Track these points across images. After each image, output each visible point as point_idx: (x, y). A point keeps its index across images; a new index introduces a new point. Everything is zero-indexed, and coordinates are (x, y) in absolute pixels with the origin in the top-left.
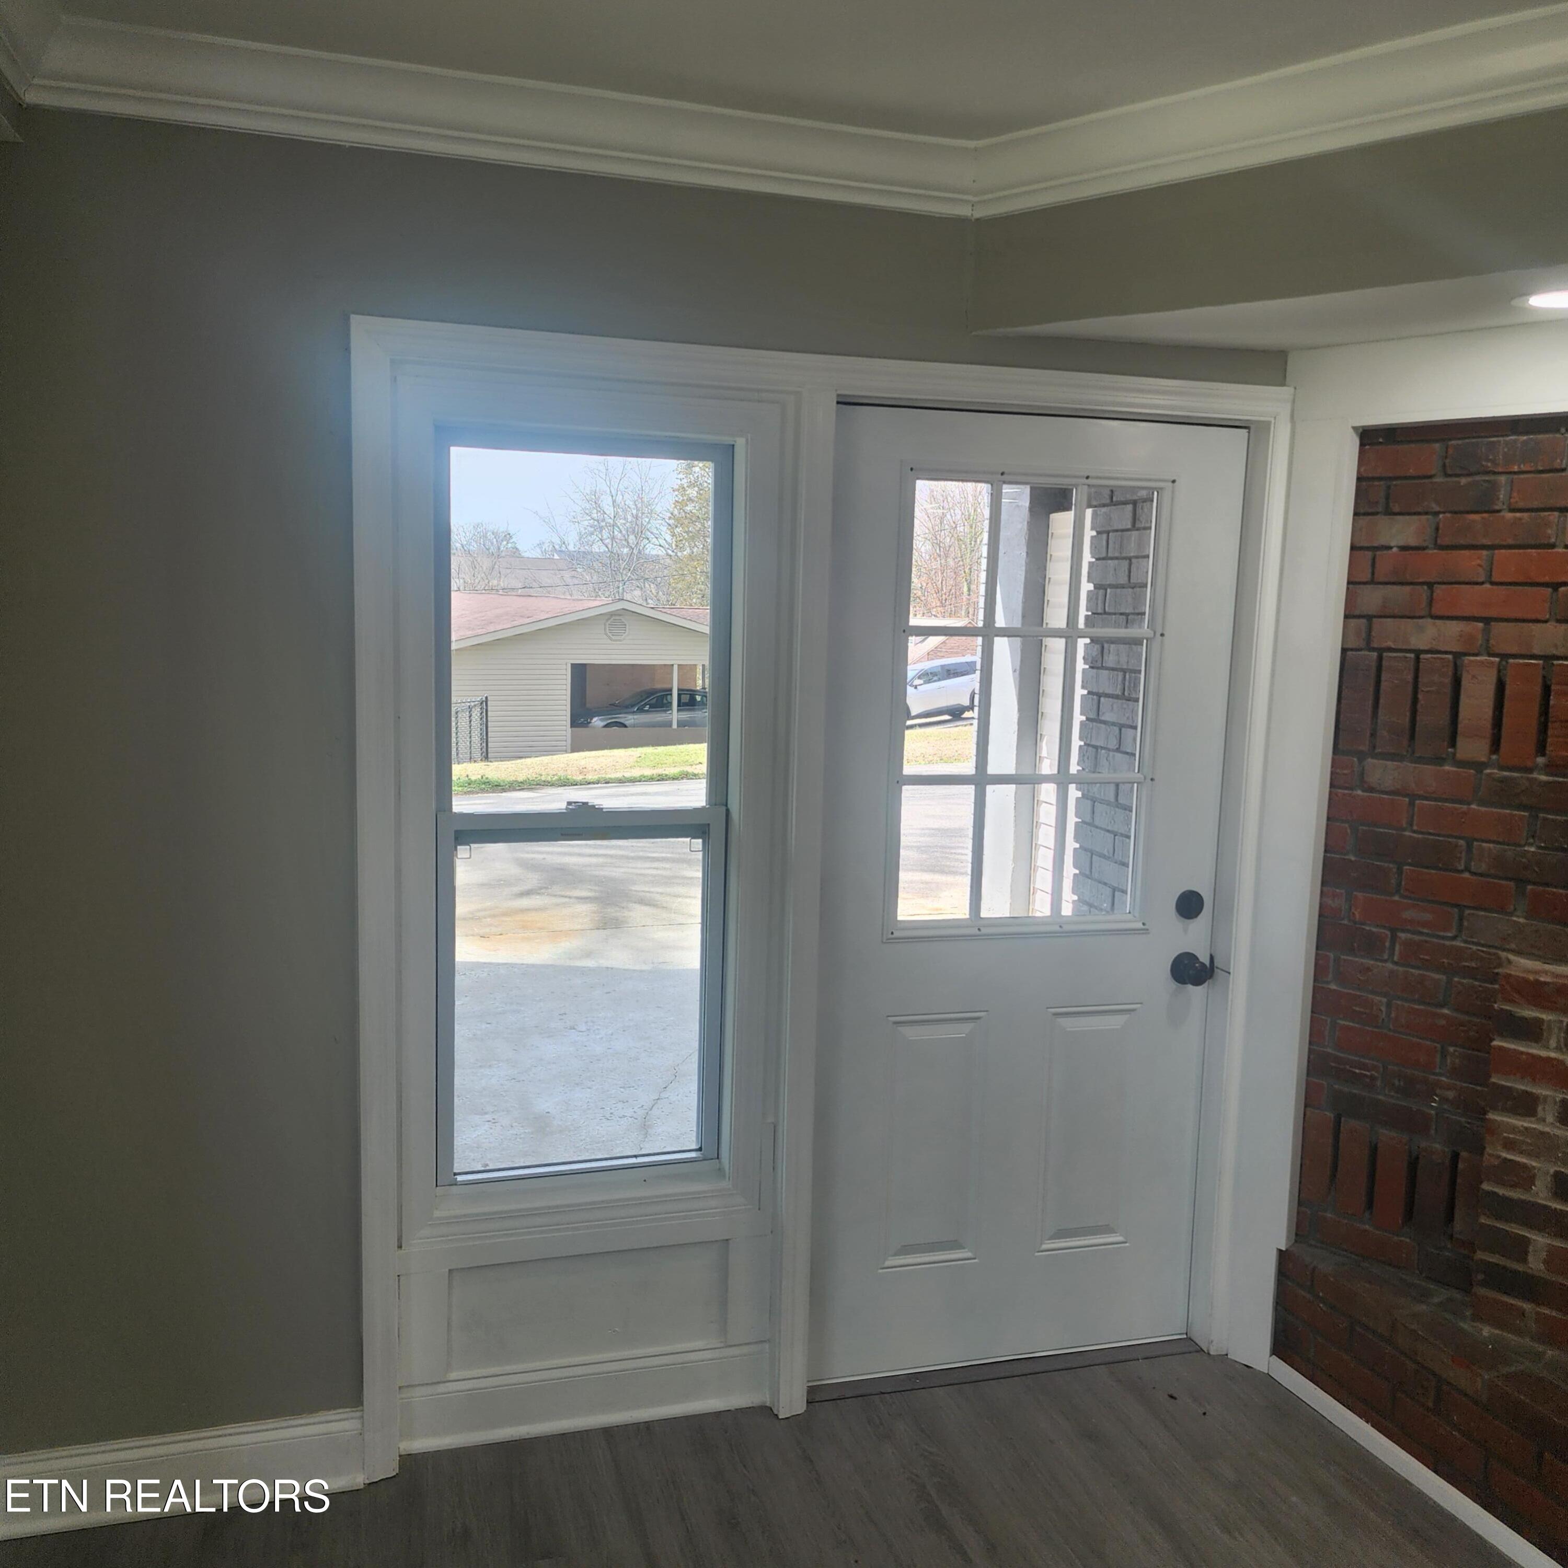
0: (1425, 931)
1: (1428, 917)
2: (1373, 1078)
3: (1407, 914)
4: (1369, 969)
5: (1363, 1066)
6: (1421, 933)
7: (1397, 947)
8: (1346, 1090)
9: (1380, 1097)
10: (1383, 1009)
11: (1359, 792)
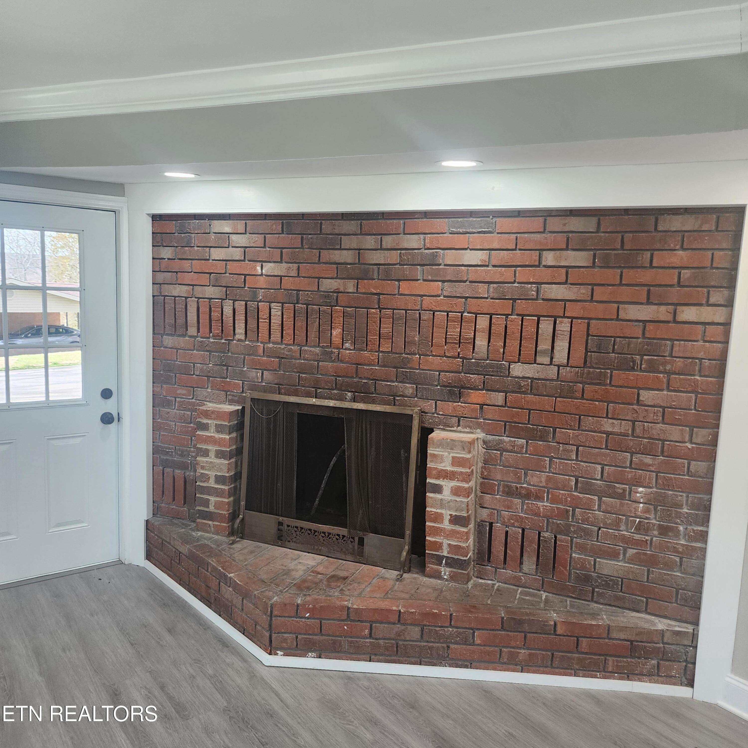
0: (184, 397)
1: (184, 392)
2: (172, 452)
3: (179, 392)
4: (169, 413)
5: (169, 448)
6: (183, 398)
7: (176, 404)
8: (165, 458)
9: (175, 459)
10: (174, 426)
11: (162, 348)
